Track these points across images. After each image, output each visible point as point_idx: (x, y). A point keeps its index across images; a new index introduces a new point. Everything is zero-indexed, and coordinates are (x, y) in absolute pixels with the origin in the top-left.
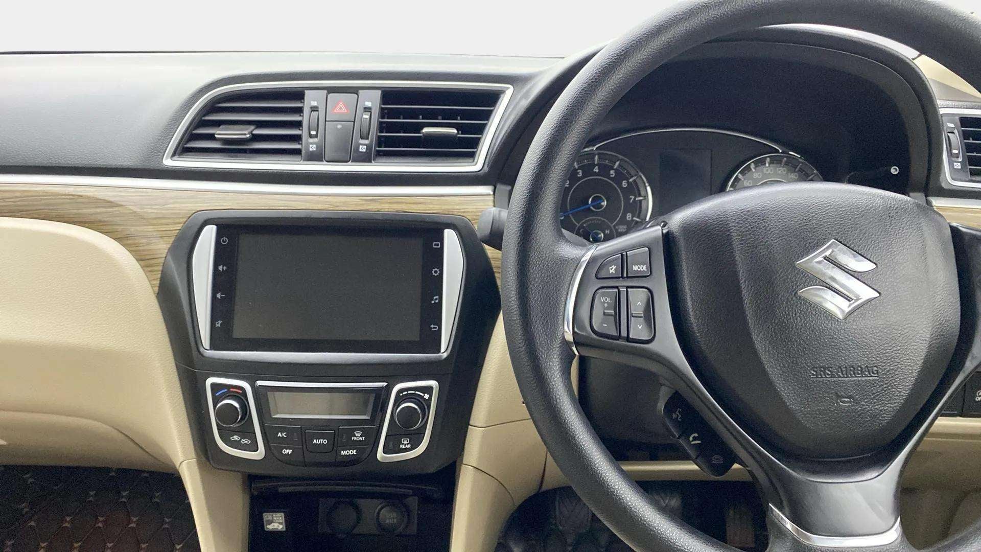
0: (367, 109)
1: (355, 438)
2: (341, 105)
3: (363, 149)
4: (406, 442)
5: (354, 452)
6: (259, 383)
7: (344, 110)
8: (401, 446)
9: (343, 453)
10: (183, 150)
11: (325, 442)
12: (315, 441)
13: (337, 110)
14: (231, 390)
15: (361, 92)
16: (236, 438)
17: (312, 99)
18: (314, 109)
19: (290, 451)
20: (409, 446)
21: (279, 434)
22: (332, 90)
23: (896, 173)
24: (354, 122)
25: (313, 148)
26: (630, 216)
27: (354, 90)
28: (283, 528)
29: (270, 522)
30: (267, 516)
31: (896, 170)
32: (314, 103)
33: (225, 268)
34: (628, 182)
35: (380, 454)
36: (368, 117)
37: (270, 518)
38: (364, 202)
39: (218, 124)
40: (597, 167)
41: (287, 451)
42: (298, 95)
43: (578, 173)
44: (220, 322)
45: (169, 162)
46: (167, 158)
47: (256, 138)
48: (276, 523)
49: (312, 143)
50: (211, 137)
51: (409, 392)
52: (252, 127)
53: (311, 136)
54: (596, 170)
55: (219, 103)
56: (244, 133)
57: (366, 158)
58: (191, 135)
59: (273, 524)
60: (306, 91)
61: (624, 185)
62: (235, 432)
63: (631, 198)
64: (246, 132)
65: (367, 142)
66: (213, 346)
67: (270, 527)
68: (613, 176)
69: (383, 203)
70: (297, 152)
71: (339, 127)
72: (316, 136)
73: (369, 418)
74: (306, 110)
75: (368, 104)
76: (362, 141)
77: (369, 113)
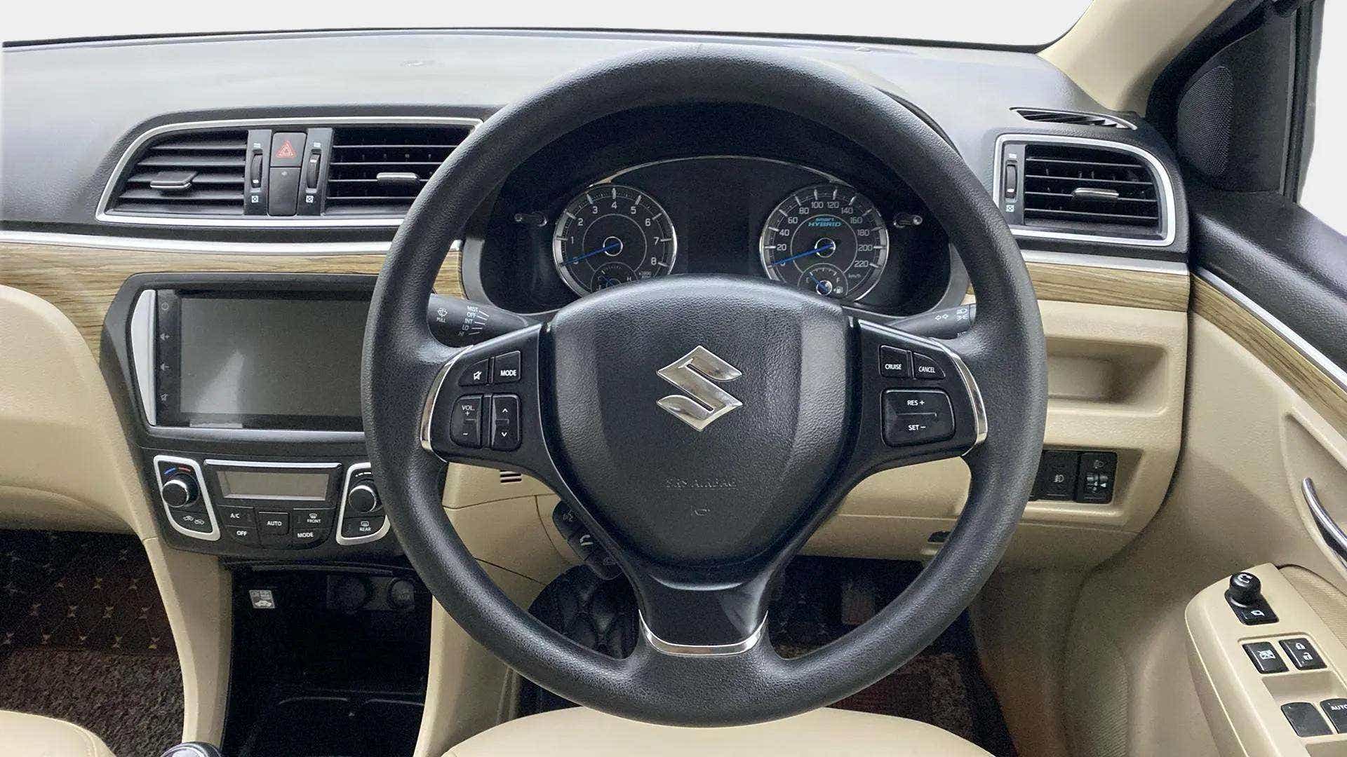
0: (316, 152)
1: (311, 521)
2: (287, 147)
3: (310, 200)
4: (365, 525)
5: (311, 535)
6: (208, 461)
7: (290, 154)
8: (361, 529)
9: (300, 535)
10: (117, 202)
11: (279, 523)
12: (269, 523)
13: (282, 154)
14: (180, 468)
15: (310, 130)
16: (189, 518)
17: (256, 141)
18: (257, 153)
19: (245, 533)
20: (369, 529)
21: (232, 515)
22: (277, 129)
23: (918, 223)
24: (301, 167)
25: (255, 200)
26: (655, 261)
27: (302, 129)
28: (272, 606)
29: (258, 599)
30: (254, 594)
31: (918, 220)
32: (258, 146)
33: (167, 337)
34: (651, 220)
35: (339, 538)
36: (315, 161)
37: (257, 595)
38: (311, 263)
39: (156, 170)
40: (615, 203)
41: (241, 533)
42: (241, 135)
43: (593, 210)
44: (166, 395)
45: (102, 217)
46: (100, 212)
47: (196, 187)
48: (264, 600)
49: (253, 194)
50: (146, 186)
51: (365, 473)
52: (192, 175)
53: (254, 186)
54: (614, 206)
55: (158, 145)
56: (180, 181)
57: (313, 211)
58: (125, 184)
59: (260, 602)
60: (249, 131)
61: (648, 223)
62: (188, 512)
63: (656, 239)
64: (183, 182)
65: (314, 191)
66: (160, 421)
67: (259, 604)
68: (635, 213)
69: (331, 263)
70: (238, 203)
71: (284, 174)
72: (259, 185)
73: (324, 500)
74: (249, 154)
75: (317, 145)
76: (309, 191)
77: (319, 156)
